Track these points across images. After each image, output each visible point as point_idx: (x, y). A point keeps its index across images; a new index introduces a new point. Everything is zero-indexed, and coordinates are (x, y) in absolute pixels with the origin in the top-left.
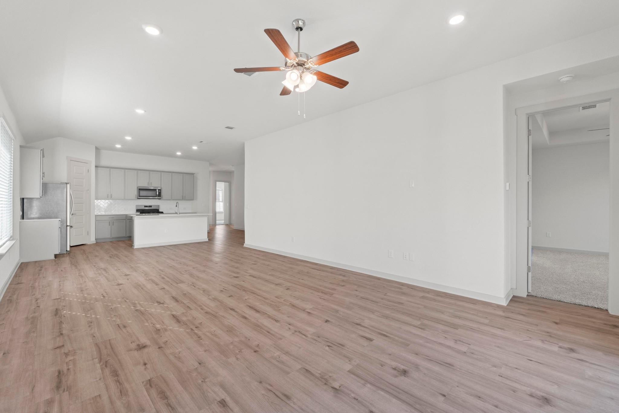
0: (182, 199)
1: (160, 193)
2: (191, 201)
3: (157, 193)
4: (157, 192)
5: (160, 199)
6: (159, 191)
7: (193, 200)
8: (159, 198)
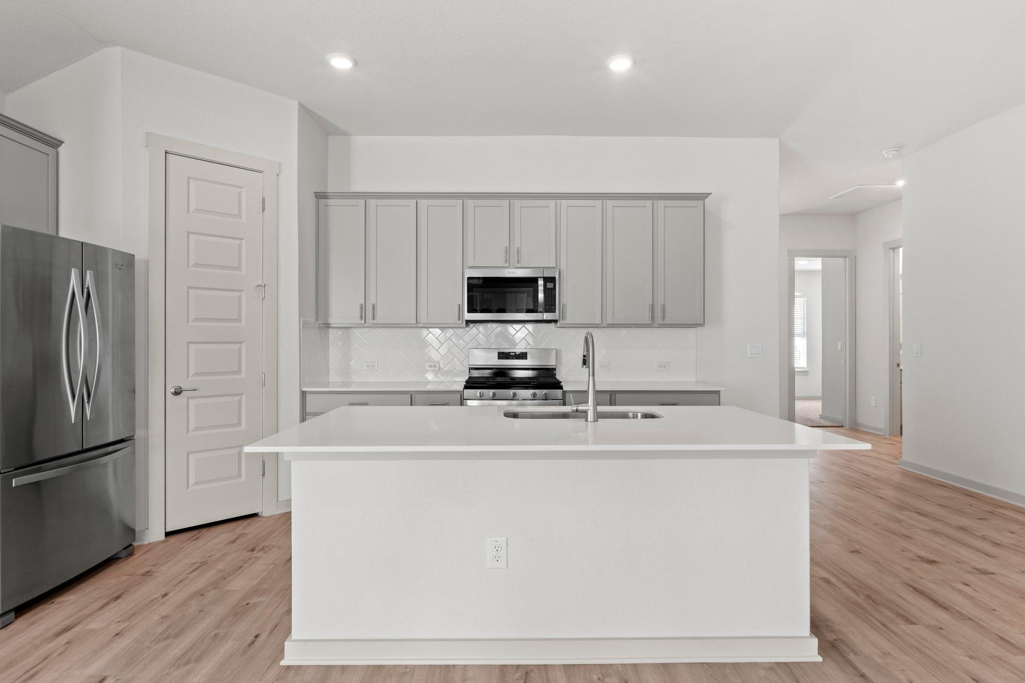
0: (648, 322)
1: (550, 294)
2: (692, 332)
3: (541, 296)
4: (541, 288)
5: (556, 321)
6: (550, 285)
7: (702, 325)
8: (547, 316)
